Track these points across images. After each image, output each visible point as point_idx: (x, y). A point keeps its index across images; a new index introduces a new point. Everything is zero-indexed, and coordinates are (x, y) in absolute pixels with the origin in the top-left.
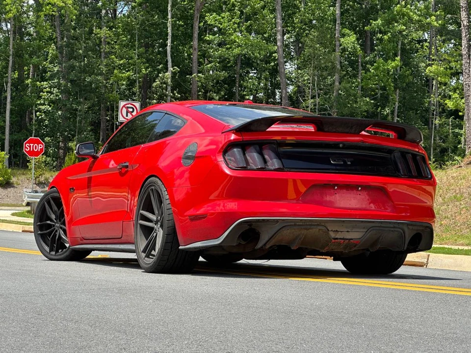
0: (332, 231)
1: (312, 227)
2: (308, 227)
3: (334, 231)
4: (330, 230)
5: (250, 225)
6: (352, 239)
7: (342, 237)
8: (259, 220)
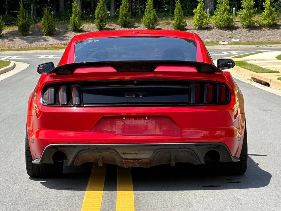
0: (121, 153)
1: (104, 150)
2: (101, 150)
3: (123, 153)
4: (119, 152)
5: (57, 149)
6: (141, 159)
7: (132, 158)
8: (60, 145)
